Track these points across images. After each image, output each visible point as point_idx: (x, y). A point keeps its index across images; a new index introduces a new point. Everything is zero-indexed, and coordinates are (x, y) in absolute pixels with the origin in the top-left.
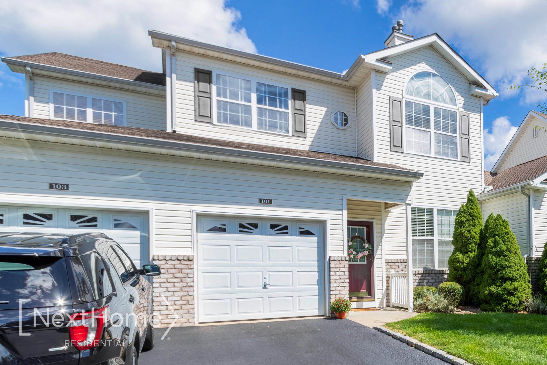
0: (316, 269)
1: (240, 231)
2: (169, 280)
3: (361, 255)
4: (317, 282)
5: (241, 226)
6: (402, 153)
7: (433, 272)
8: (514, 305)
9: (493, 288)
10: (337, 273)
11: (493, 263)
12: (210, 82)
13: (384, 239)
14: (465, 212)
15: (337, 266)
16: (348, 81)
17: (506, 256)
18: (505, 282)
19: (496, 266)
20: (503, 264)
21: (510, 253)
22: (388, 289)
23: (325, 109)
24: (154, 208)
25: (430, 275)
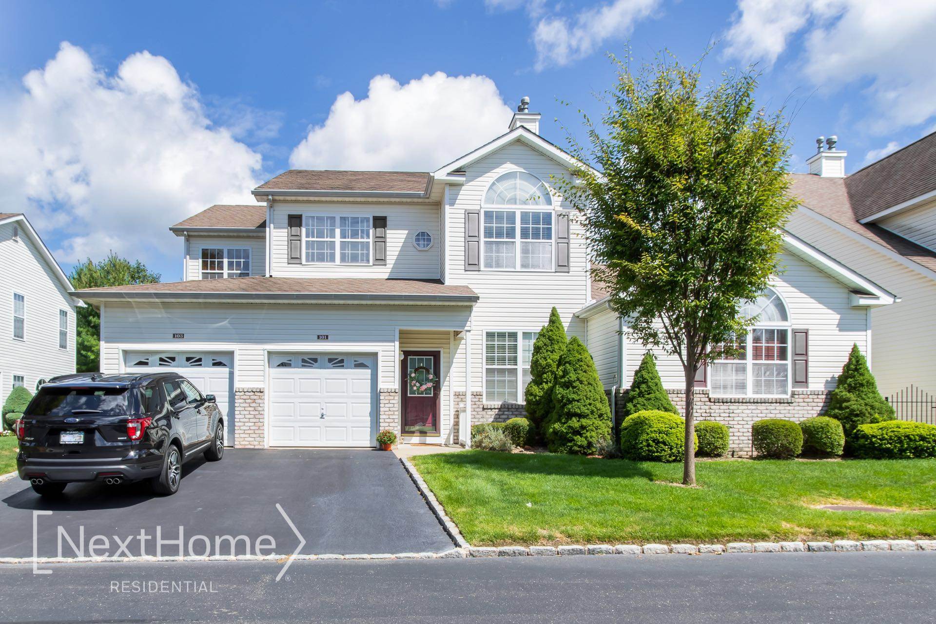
0: (369, 400)
1: (303, 366)
2: (246, 409)
3: (424, 387)
4: (370, 413)
5: (304, 361)
6: (479, 271)
7: (514, 407)
8: (580, 446)
9: (557, 426)
10: (386, 405)
11: (559, 396)
12: (300, 225)
13: (453, 369)
14: (544, 336)
15: (386, 398)
16: (428, 198)
17: (574, 387)
18: (571, 419)
19: (563, 400)
20: (570, 397)
21: (581, 384)
22: (457, 424)
23: (406, 232)
24: (238, 348)
25: (510, 410)
